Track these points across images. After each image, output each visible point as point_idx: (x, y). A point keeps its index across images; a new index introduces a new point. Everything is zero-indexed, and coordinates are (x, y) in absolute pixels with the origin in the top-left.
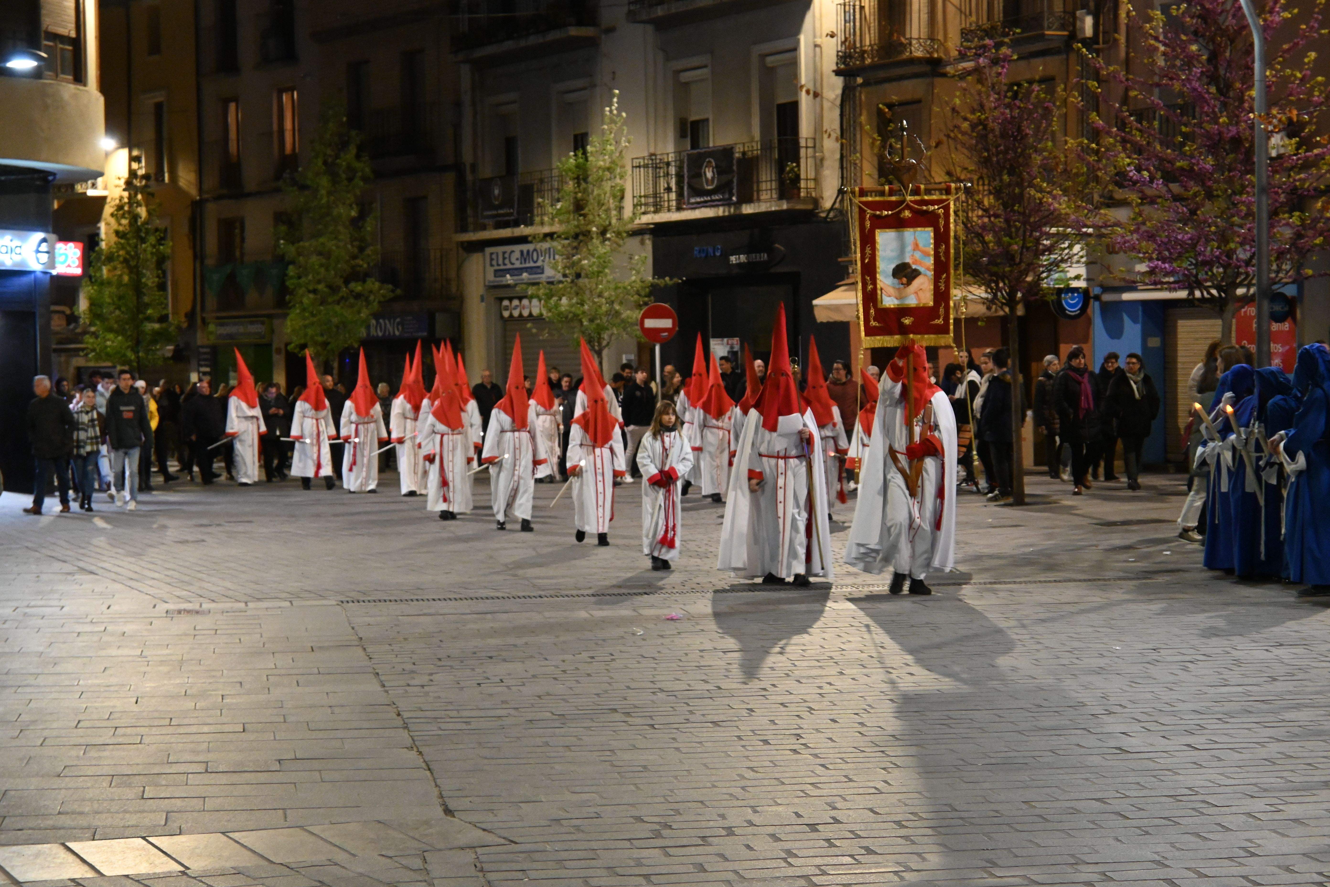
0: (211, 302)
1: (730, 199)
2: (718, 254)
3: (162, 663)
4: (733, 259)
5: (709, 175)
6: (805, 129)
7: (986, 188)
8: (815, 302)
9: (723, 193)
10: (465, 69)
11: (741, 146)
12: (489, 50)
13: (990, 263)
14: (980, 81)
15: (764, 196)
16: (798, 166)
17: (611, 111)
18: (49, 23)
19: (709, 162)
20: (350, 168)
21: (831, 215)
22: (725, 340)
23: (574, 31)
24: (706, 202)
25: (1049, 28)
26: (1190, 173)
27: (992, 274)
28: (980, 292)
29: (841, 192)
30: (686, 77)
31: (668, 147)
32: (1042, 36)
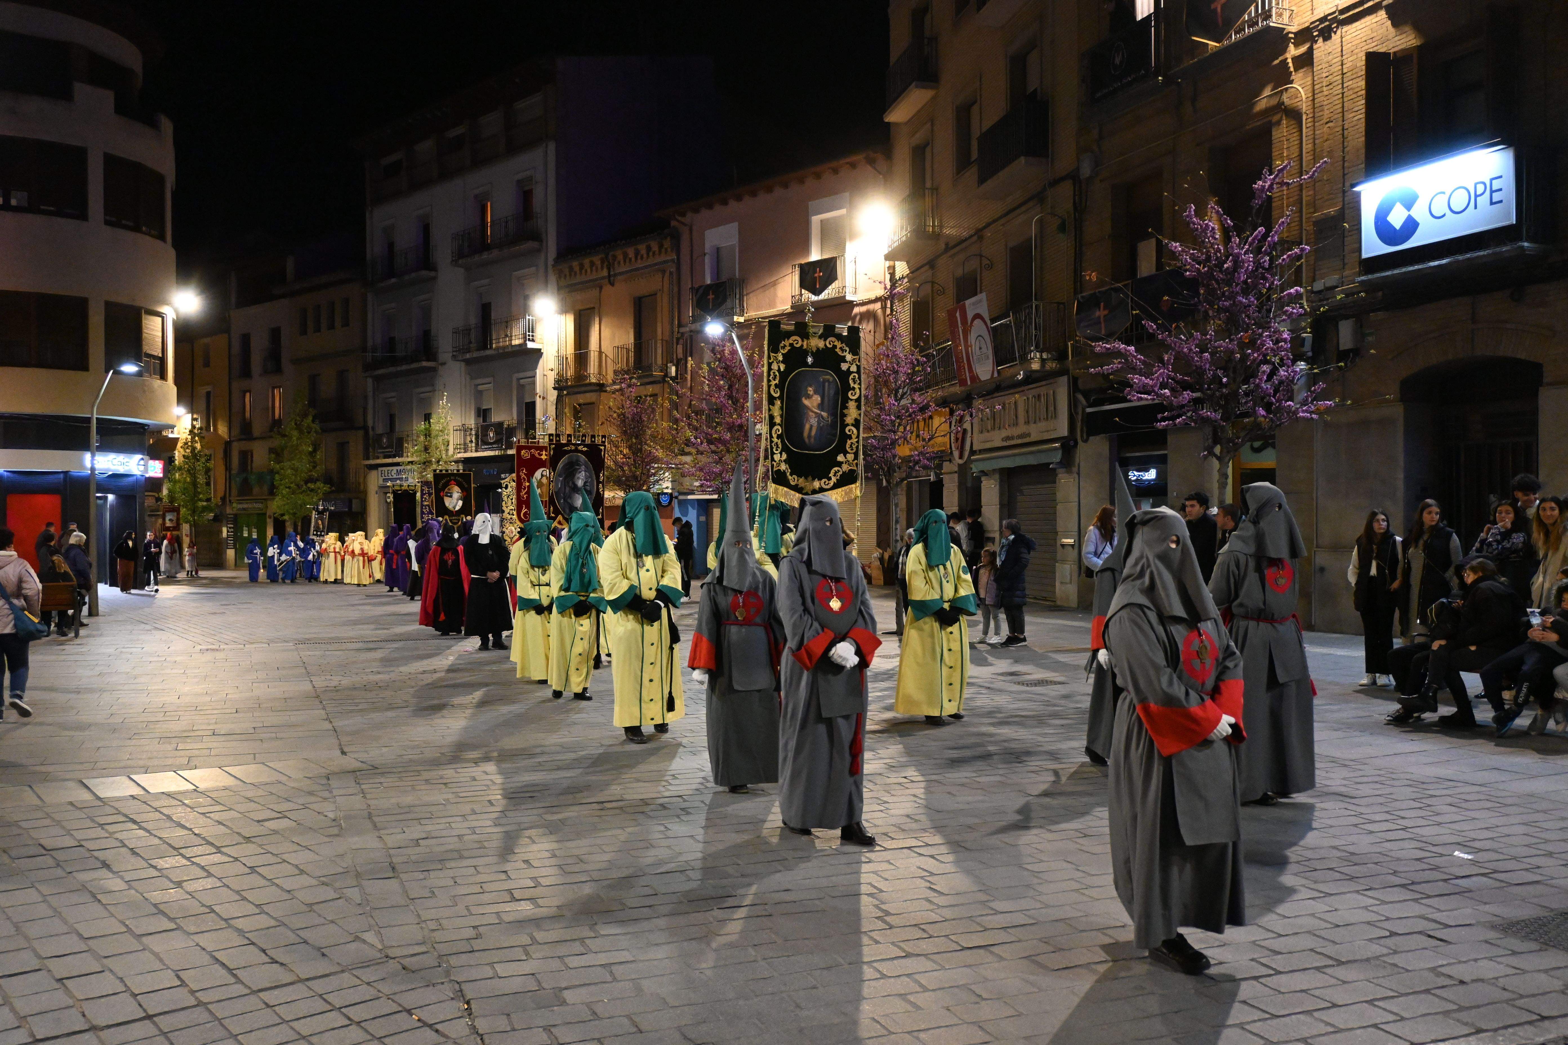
0: (234, 492)
1: (501, 447)
2: (495, 473)
4: (503, 476)
5: (491, 435)
6: (539, 414)
9: (498, 444)
10: (370, 381)
11: (507, 422)
12: (382, 371)
14: (622, 395)
17: (443, 403)
18: (146, 349)
19: (492, 429)
20: (309, 427)
23: (425, 364)
24: (489, 448)
25: (655, 372)
26: (719, 440)
30: (480, 388)
31: (471, 421)
32: (651, 375)
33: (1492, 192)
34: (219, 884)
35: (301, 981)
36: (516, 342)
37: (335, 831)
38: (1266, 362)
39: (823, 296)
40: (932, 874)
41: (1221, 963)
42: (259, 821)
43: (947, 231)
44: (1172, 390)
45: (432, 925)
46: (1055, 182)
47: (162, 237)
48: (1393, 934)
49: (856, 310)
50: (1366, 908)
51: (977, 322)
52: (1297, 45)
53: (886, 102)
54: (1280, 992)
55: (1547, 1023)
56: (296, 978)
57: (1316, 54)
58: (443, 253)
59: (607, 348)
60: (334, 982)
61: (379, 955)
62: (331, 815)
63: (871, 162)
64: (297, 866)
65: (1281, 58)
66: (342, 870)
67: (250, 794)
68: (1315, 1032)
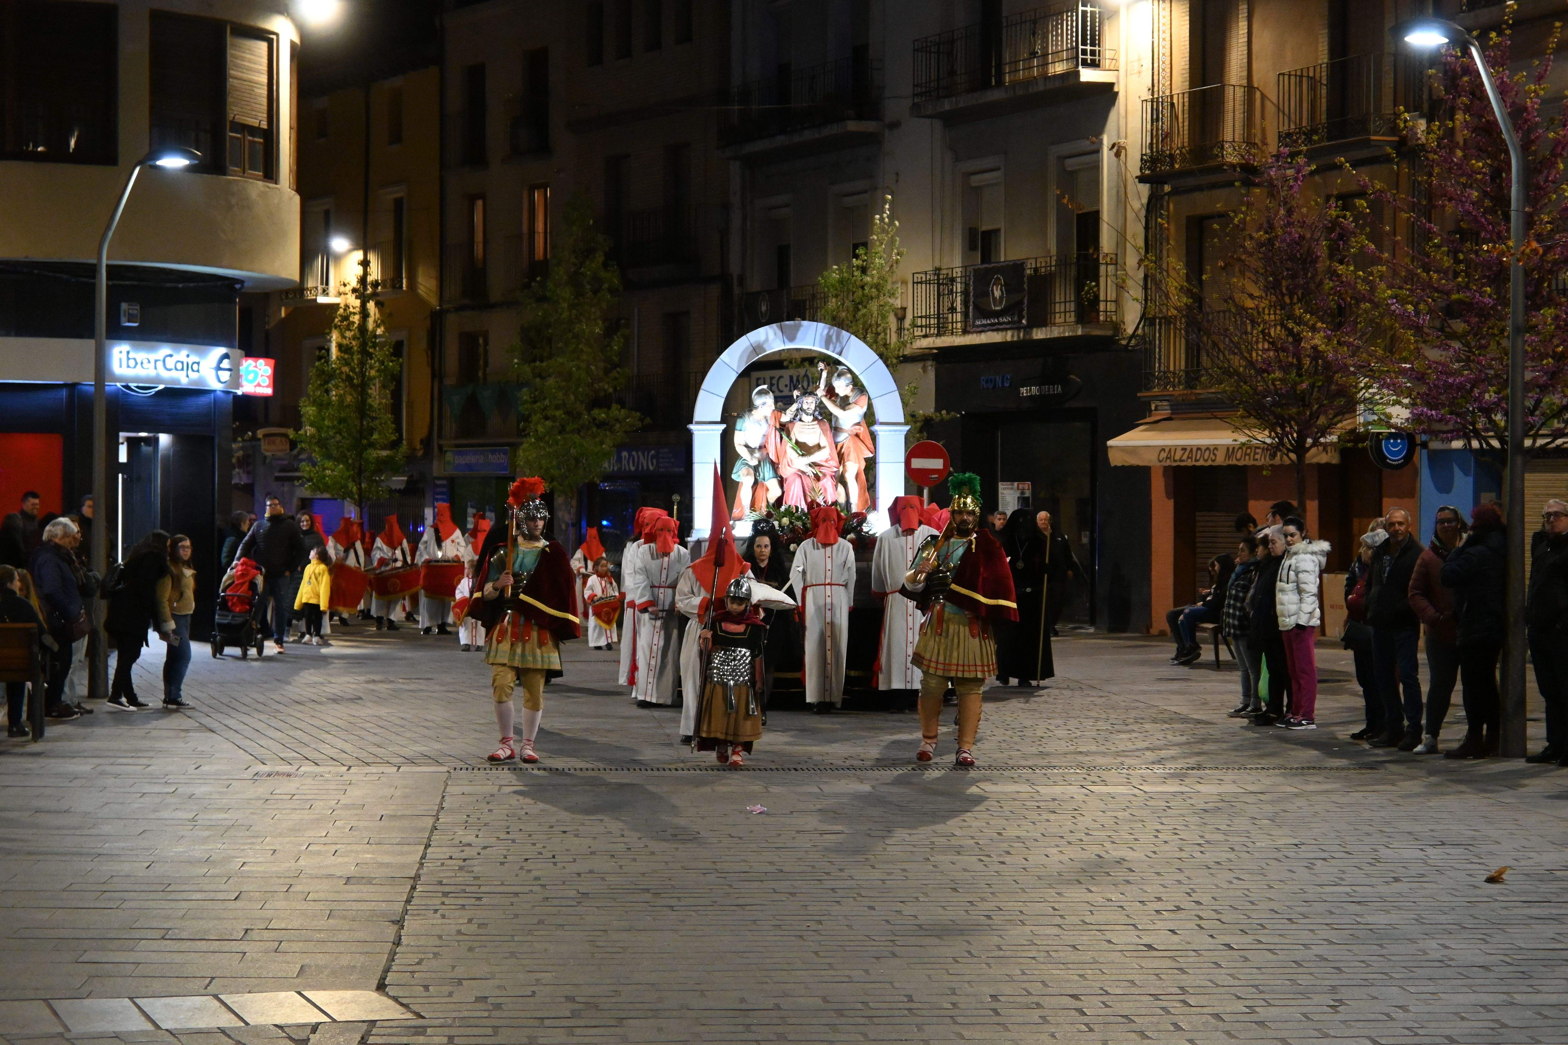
0: (449, 426)
1: (1020, 322)
2: (1007, 385)
4: (1023, 390)
5: (997, 294)
6: (1107, 241)
7: (1272, 317)
8: (1110, 443)
9: (1012, 315)
10: (735, 167)
11: (1033, 261)
13: (1274, 404)
15: (1059, 319)
16: (1098, 285)
17: (882, 219)
18: (236, 112)
19: (998, 279)
20: (595, 278)
21: (1133, 342)
22: (1016, 484)
23: (852, 126)
24: (992, 325)
25: (1376, 133)
27: (1277, 417)
28: (1264, 437)
29: (1143, 317)
30: (975, 180)
31: (955, 262)
32: (1367, 143)
36: (1059, 68)
59: (1265, 76)
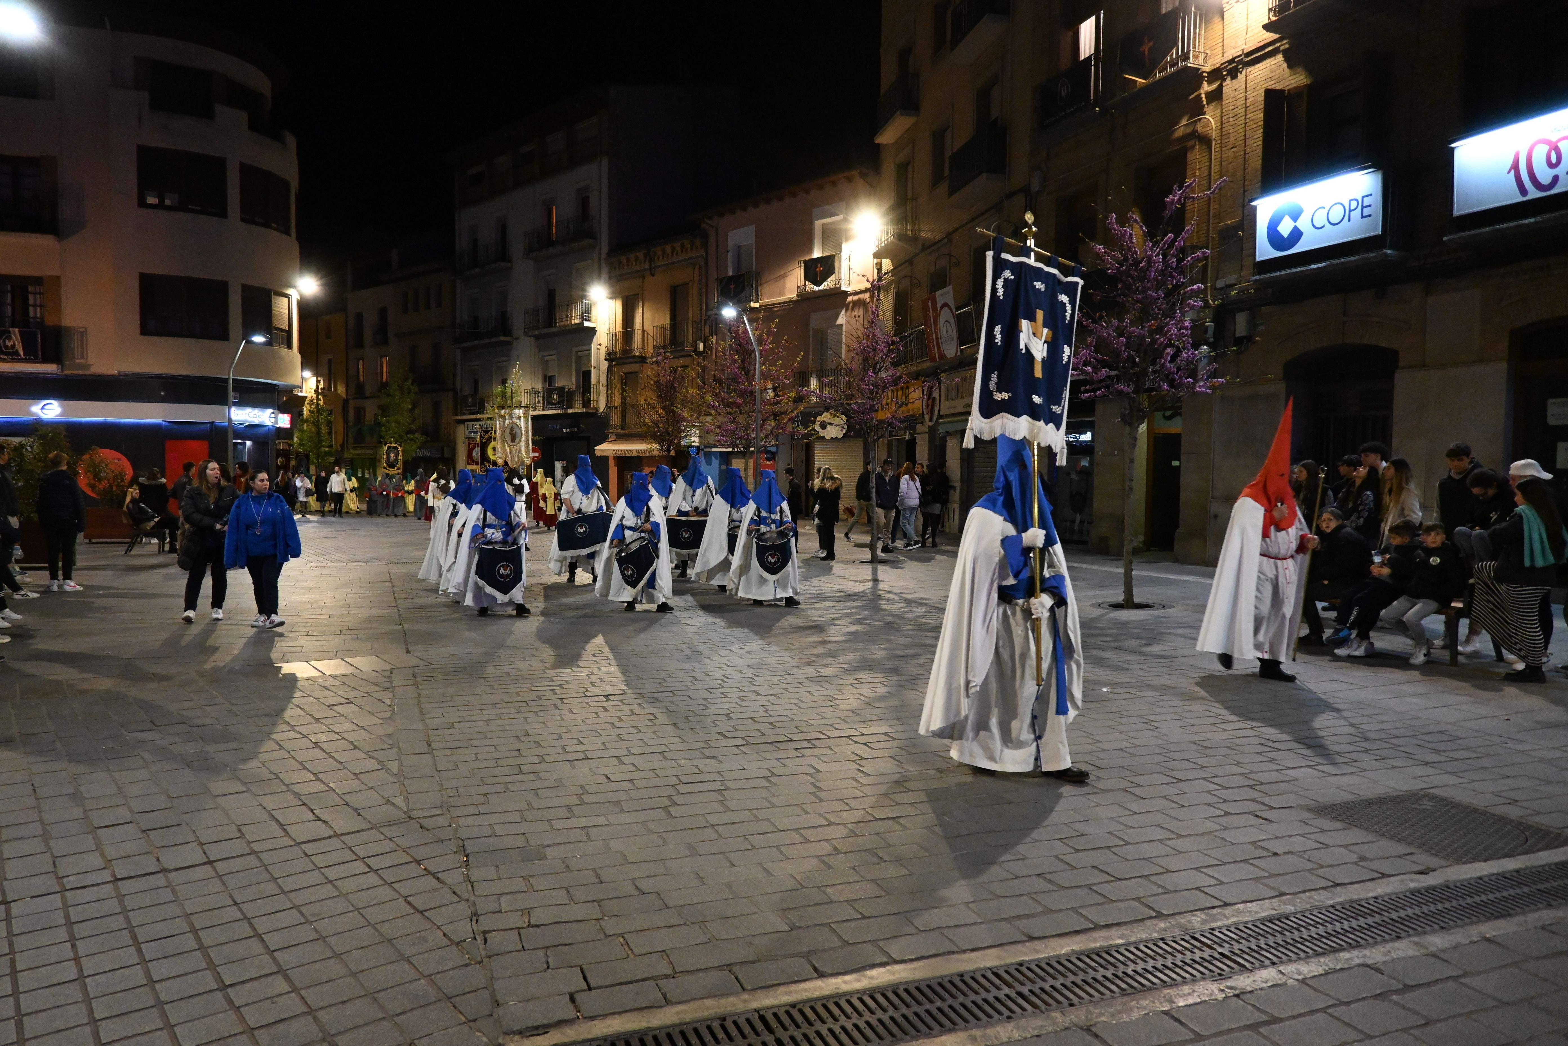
0: (351, 440)
1: (563, 407)
2: (558, 428)
3: (303, 588)
4: (564, 430)
5: (555, 397)
6: (593, 380)
8: (595, 448)
9: (560, 405)
10: (458, 351)
11: (568, 387)
12: (469, 344)
13: (660, 436)
14: (658, 366)
15: (576, 406)
16: (590, 395)
17: (516, 371)
18: (276, 323)
19: (555, 392)
20: (409, 389)
21: (603, 414)
22: (561, 462)
23: (502, 338)
24: (554, 408)
25: (686, 347)
26: (734, 404)
27: (662, 440)
28: (657, 446)
29: (606, 406)
30: (547, 358)
31: (539, 386)
32: (684, 350)
33: (1363, 207)
34: (288, 756)
35: (337, 835)
36: (575, 321)
37: (388, 714)
38: (1171, 345)
39: (822, 287)
40: (862, 758)
41: (1082, 835)
42: (329, 706)
43: (923, 235)
44: (1094, 368)
45: (451, 793)
46: (1011, 195)
47: (287, 232)
48: (1227, 814)
49: (850, 299)
50: (1208, 792)
51: (946, 309)
52: (1210, 83)
53: (877, 127)
54: (1126, 860)
55: (1339, 889)
56: (332, 833)
57: (1225, 90)
58: (517, 248)
59: (648, 327)
60: (364, 836)
61: (403, 816)
62: (388, 702)
63: (863, 176)
64: (352, 743)
65: (1196, 93)
66: (386, 746)
67: (326, 684)
68: (1148, 893)
